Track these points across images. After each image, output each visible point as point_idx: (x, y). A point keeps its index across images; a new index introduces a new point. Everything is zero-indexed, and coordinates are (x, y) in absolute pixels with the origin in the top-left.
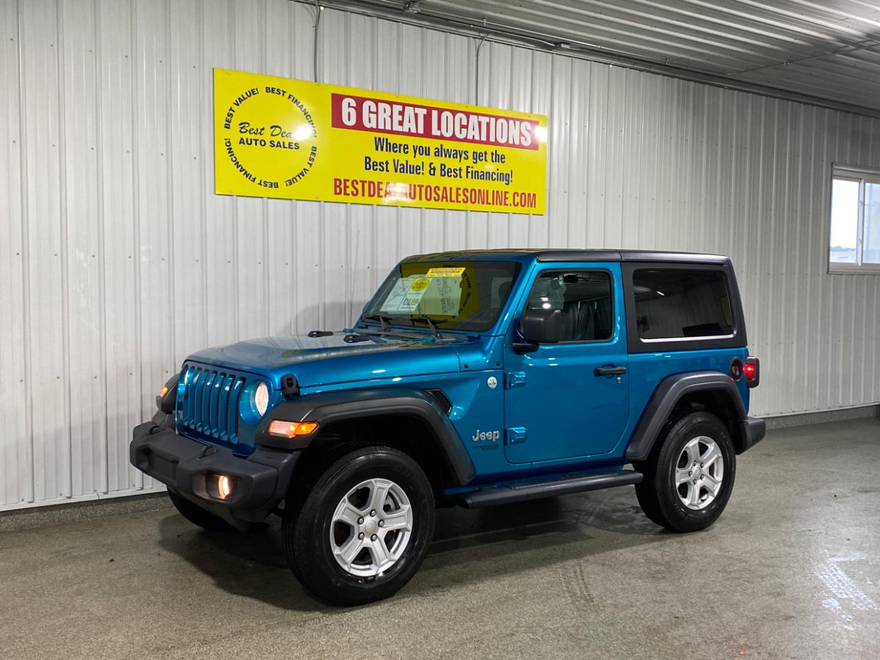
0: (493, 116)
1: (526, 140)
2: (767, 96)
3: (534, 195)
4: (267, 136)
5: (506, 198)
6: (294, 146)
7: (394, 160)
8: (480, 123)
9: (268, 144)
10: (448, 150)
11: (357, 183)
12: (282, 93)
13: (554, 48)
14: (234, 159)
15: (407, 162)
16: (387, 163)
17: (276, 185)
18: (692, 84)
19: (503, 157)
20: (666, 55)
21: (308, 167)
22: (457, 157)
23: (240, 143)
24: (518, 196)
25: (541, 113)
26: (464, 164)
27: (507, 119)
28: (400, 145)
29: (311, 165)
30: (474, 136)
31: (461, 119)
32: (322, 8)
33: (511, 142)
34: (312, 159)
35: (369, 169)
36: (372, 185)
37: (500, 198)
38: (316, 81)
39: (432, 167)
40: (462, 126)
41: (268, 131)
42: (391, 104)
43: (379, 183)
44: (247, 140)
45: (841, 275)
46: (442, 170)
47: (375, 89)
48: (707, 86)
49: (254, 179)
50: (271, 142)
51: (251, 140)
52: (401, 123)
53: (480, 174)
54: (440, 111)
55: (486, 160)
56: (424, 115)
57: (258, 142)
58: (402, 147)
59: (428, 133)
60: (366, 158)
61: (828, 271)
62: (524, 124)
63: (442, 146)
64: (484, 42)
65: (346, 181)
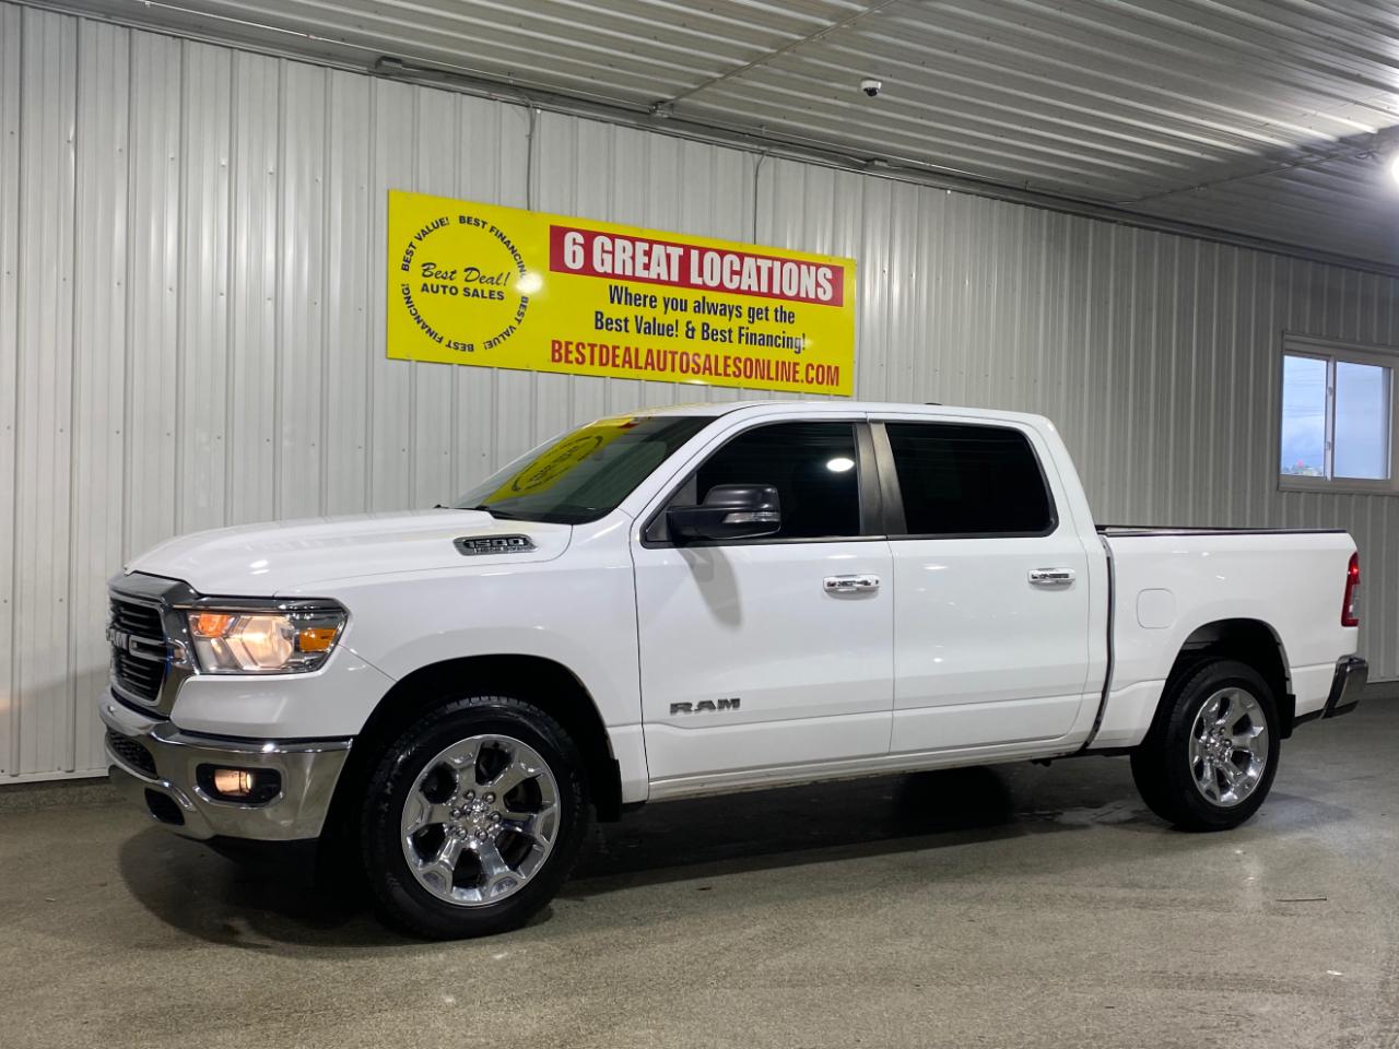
0: (777, 259)
1: (825, 293)
2: (1181, 235)
3: (837, 368)
4: (459, 282)
5: (795, 372)
6: (496, 296)
7: (636, 317)
8: (759, 269)
9: (461, 292)
10: (713, 304)
11: (584, 347)
12: (481, 224)
13: (866, 166)
14: (414, 312)
15: (655, 319)
16: (626, 320)
17: (471, 348)
18: (1069, 217)
19: (792, 315)
20: (1027, 176)
21: (515, 324)
22: (725, 314)
23: (423, 290)
24: (813, 368)
25: (848, 256)
26: (735, 323)
27: (798, 264)
28: (645, 297)
29: (519, 321)
30: (750, 286)
31: (732, 263)
32: (539, 111)
33: (803, 295)
34: (520, 314)
35: (601, 328)
36: (604, 350)
37: (787, 372)
38: (529, 209)
39: (690, 326)
40: (733, 272)
41: (461, 275)
42: (633, 240)
43: (615, 348)
44: (432, 286)
45: (1299, 492)
46: (703, 331)
47: (610, 220)
48: (1092, 221)
49: (441, 340)
50: (466, 290)
51: (438, 287)
52: (647, 267)
53: (758, 338)
54: (703, 251)
55: (767, 319)
56: (680, 256)
57: (447, 290)
58: (648, 300)
59: (684, 281)
60: (597, 313)
61: (1278, 488)
62: (822, 271)
63: (704, 298)
64: (765, 157)
65: (568, 343)
